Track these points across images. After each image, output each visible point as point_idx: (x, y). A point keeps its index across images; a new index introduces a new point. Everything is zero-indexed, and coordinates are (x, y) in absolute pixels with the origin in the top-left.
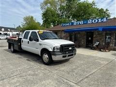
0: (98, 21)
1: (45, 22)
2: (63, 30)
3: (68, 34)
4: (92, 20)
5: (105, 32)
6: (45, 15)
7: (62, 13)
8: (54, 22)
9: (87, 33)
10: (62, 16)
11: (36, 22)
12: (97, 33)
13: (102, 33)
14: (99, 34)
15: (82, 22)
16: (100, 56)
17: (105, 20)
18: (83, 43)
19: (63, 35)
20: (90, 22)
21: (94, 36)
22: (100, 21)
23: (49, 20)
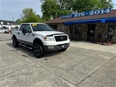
0: (101, 12)
1: (44, 14)
2: (63, 23)
3: (68, 27)
4: (94, 11)
5: (108, 25)
6: (44, 7)
7: (63, 4)
8: (54, 14)
9: (89, 25)
10: (62, 7)
11: (36, 15)
12: (99, 26)
13: (105, 26)
14: (101, 26)
15: (83, 14)
16: (102, 50)
17: (108, 11)
18: (84, 36)
19: (63, 28)
20: (91, 13)
21: (96, 28)
22: (102, 12)
23: (49, 12)
